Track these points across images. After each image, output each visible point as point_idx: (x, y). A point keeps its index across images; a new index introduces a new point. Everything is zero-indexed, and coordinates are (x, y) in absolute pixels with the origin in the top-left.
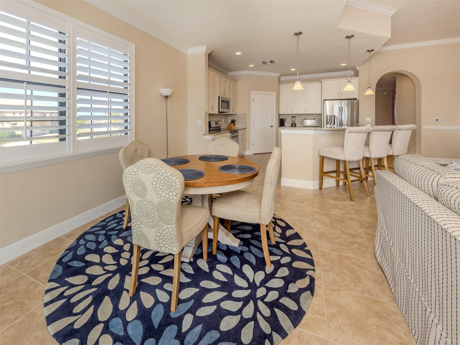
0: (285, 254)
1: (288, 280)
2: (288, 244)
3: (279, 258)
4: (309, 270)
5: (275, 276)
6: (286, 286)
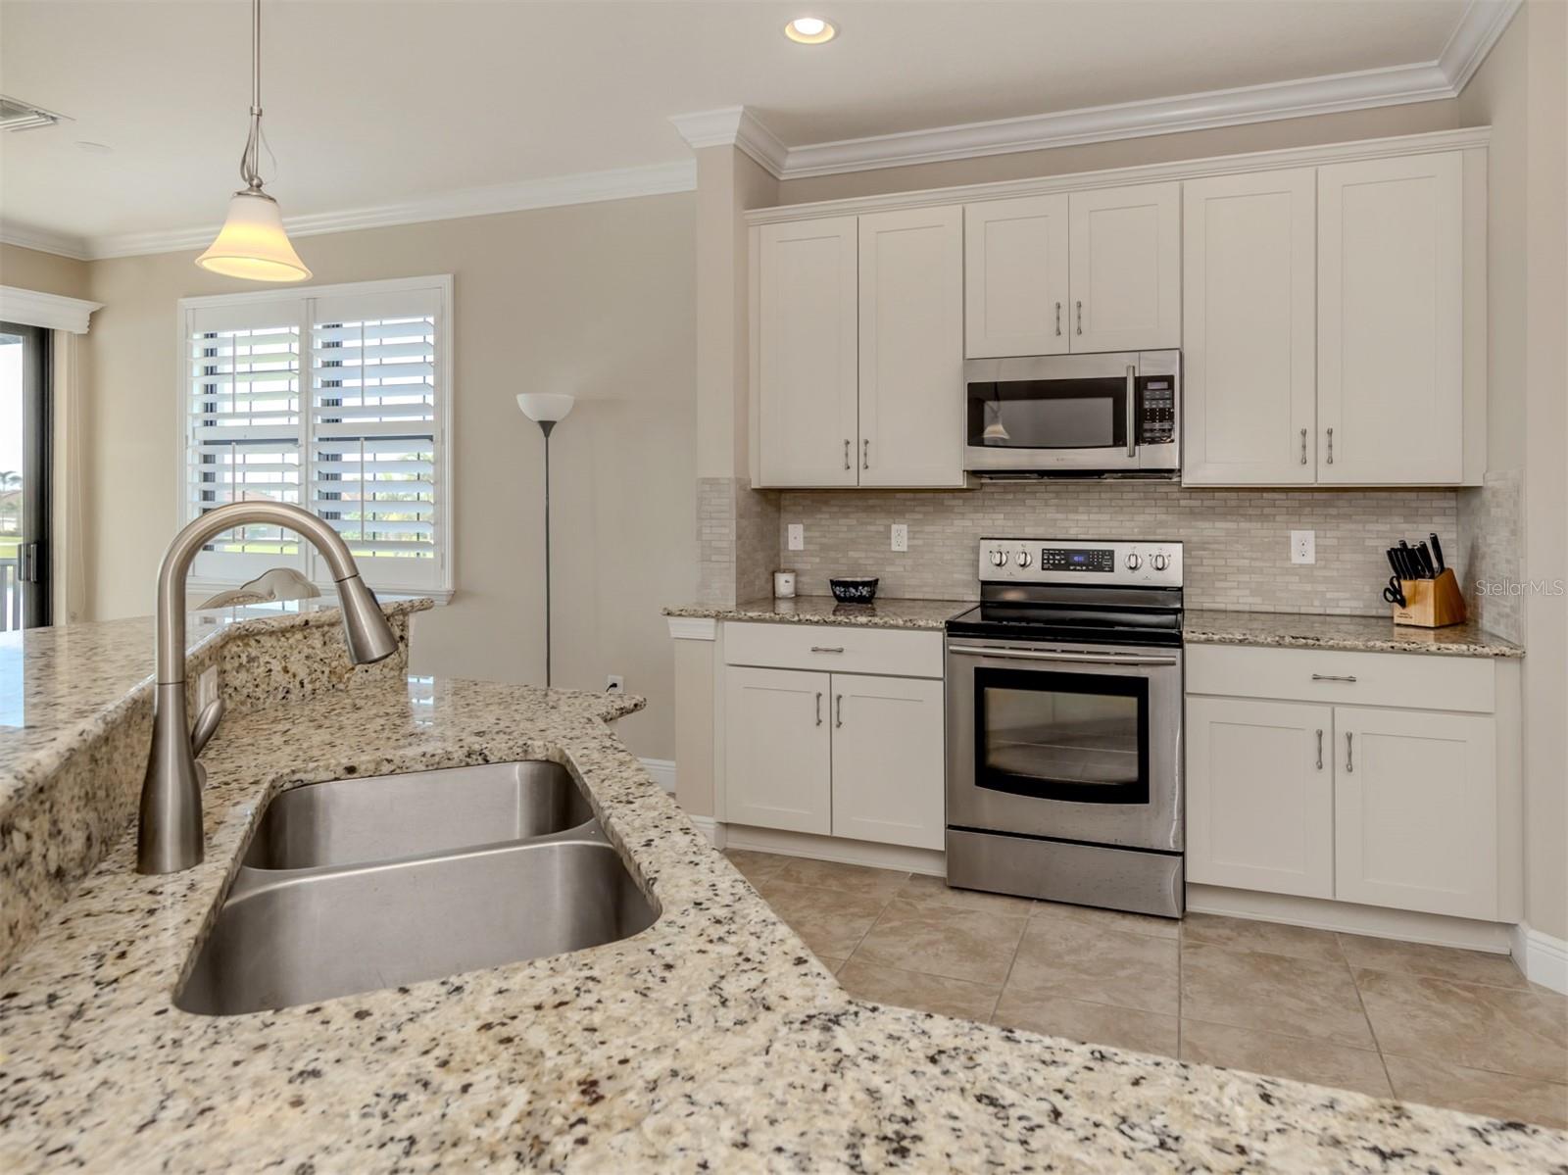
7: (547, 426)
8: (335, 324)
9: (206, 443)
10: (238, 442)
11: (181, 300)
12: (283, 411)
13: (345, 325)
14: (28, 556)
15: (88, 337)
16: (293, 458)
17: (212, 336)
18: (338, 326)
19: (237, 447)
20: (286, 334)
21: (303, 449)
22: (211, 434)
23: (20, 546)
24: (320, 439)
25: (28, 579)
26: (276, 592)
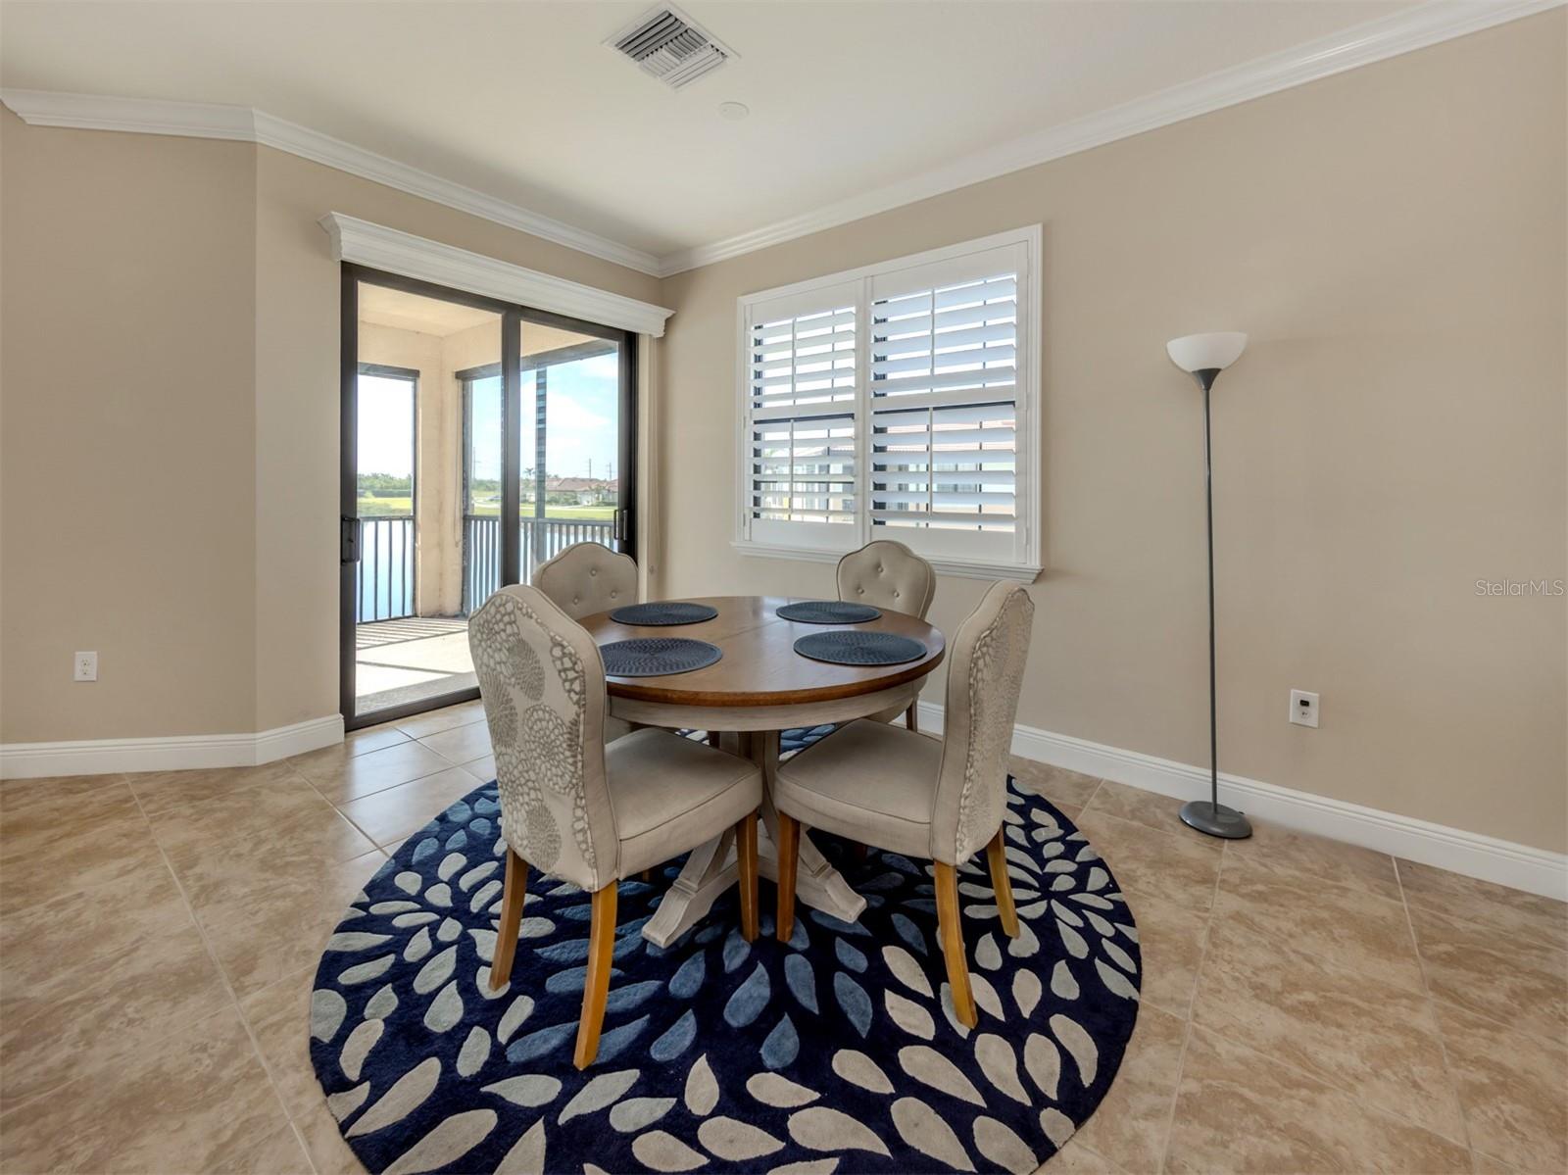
0: (498, 1066)
1: (414, 1006)
2: (539, 1125)
3: (503, 1037)
4: (371, 1101)
5: (454, 982)
6: (404, 989)
7: (1208, 376)
8: (882, 300)
9: (756, 422)
10: (797, 420)
11: (740, 298)
12: (824, 390)
13: (890, 301)
14: (622, 520)
15: (662, 341)
16: (850, 432)
17: (760, 327)
18: (884, 302)
19: (795, 424)
20: (830, 316)
21: (860, 423)
22: (759, 415)
23: (615, 511)
24: (876, 413)
25: (622, 538)
26: (883, 566)
